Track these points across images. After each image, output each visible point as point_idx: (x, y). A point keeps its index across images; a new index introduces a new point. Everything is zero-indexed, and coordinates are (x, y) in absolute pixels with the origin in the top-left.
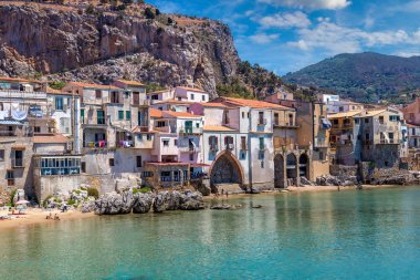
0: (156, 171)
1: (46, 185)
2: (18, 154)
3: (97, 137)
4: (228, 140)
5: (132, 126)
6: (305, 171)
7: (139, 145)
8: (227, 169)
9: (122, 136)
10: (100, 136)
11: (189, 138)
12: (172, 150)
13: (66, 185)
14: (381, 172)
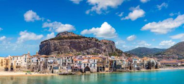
0: (75, 69)
1: (54, 70)
2: (51, 66)
3: (64, 64)
4: (88, 64)
5: (71, 62)
6: (104, 69)
7: (71, 65)
8: (87, 69)
9: (68, 64)
10: (65, 64)
11: (80, 64)
12: (77, 66)
13: (57, 71)
14: (117, 70)
